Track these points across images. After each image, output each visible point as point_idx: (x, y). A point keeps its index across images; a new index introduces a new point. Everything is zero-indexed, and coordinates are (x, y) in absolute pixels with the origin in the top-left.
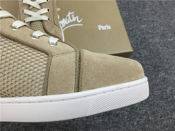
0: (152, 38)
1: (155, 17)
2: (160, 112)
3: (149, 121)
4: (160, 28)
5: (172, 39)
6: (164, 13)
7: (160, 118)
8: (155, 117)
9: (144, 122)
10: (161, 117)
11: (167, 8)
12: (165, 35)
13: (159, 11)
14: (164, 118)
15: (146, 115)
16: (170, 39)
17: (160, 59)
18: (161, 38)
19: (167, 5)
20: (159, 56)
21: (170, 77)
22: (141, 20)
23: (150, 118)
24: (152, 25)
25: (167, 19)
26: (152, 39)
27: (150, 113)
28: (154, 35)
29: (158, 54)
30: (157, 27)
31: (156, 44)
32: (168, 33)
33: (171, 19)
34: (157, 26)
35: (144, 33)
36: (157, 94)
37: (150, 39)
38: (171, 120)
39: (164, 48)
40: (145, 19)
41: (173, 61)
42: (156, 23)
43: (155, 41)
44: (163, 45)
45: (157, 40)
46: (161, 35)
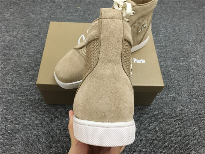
0: (164, 61)
1: (168, 42)
2: (169, 129)
3: (157, 137)
4: (172, 53)
5: (184, 63)
6: (177, 40)
7: (168, 135)
8: (164, 134)
9: (152, 138)
10: (170, 134)
11: (181, 35)
12: (178, 59)
13: (172, 37)
14: (173, 135)
15: (154, 132)
16: (181, 63)
17: (171, 80)
18: (173, 62)
19: (181, 32)
21: (180, 98)
23: (158, 134)
24: (165, 50)
25: (180, 45)
26: (164, 62)
27: (158, 129)
28: (166, 59)
29: (170, 76)
30: (170, 52)
31: (168, 67)
32: (179, 57)
33: (183, 45)
34: (169, 51)
36: (166, 112)
37: (162, 62)
38: (179, 138)
39: (176, 70)
41: (184, 83)
42: (168, 48)
43: (166, 64)
44: (174, 68)
45: (169, 63)
46: (173, 59)
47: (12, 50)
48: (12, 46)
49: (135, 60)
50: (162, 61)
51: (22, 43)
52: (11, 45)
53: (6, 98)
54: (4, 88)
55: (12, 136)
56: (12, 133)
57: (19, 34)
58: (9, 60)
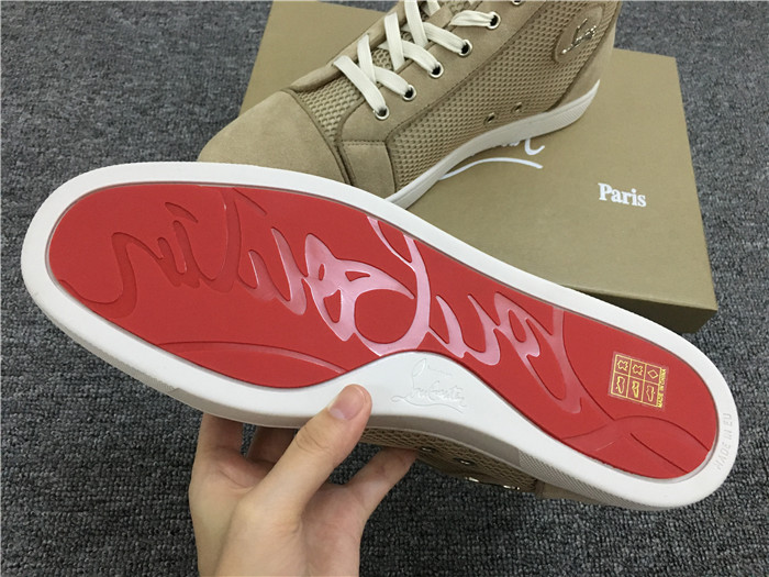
5: (759, 244)
12: (733, 226)
16: (749, 244)
39: (728, 275)
44: (723, 263)
46: (714, 226)
47: (43, 171)
48: (39, 153)
49: (606, 189)
51: (85, 141)
52: (37, 150)
53: (26, 388)
54: (16, 342)
55: (62, 561)
56: (59, 548)
57: (71, 99)
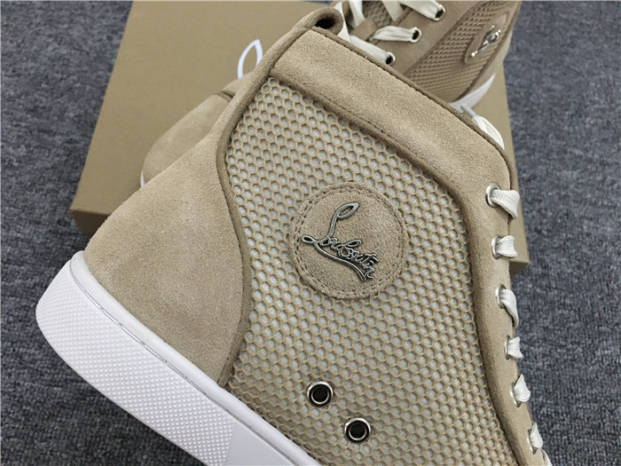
0: (591, 219)
1: (613, 151)
17: (608, 295)
20: (608, 285)
22: (566, 152)
24: (599, 178)
26: (592, 224)
28: (601, 211)
29: (607, 278)
30: (615, 186)
31: (604, 244)
34: (613, 183)
35: (566, 196)
36: (581, 414)
37: (586, 222)
40: (577, 152)
42: (612, 171)
43: (600, 231)
45: (609, 229)
47: (62, 95)
48: (61, 79)
50: (587, 218)
51: (101, 73)
52: (60, 76)
53: (25, 277)
54: (22, 237)
55: (36, 425)
56: (35, 414)
57: (93, 36)
58: (49, 132)
